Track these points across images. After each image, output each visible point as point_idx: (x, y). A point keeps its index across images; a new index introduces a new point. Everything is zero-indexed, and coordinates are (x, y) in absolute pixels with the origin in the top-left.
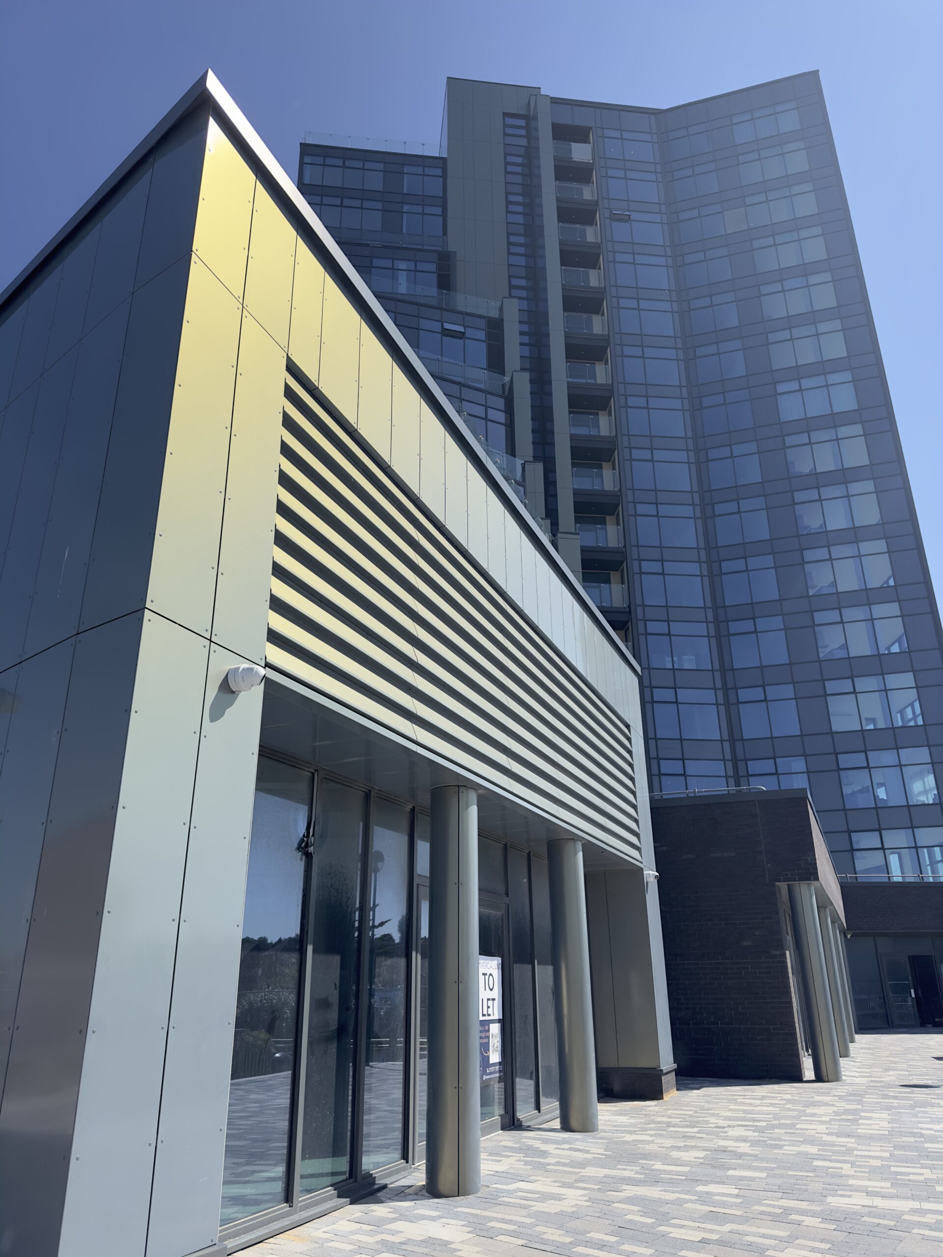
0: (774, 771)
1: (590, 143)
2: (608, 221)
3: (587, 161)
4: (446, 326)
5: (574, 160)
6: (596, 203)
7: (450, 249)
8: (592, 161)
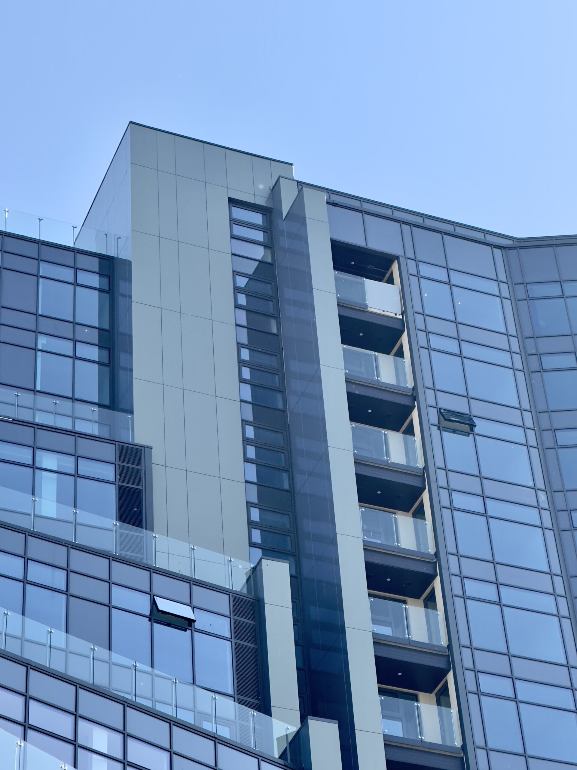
1: (391, 281)
3: (393, 315)
4: (163, 605)
5: (370, 309)
7: (139, 441)
8: (401, 317)
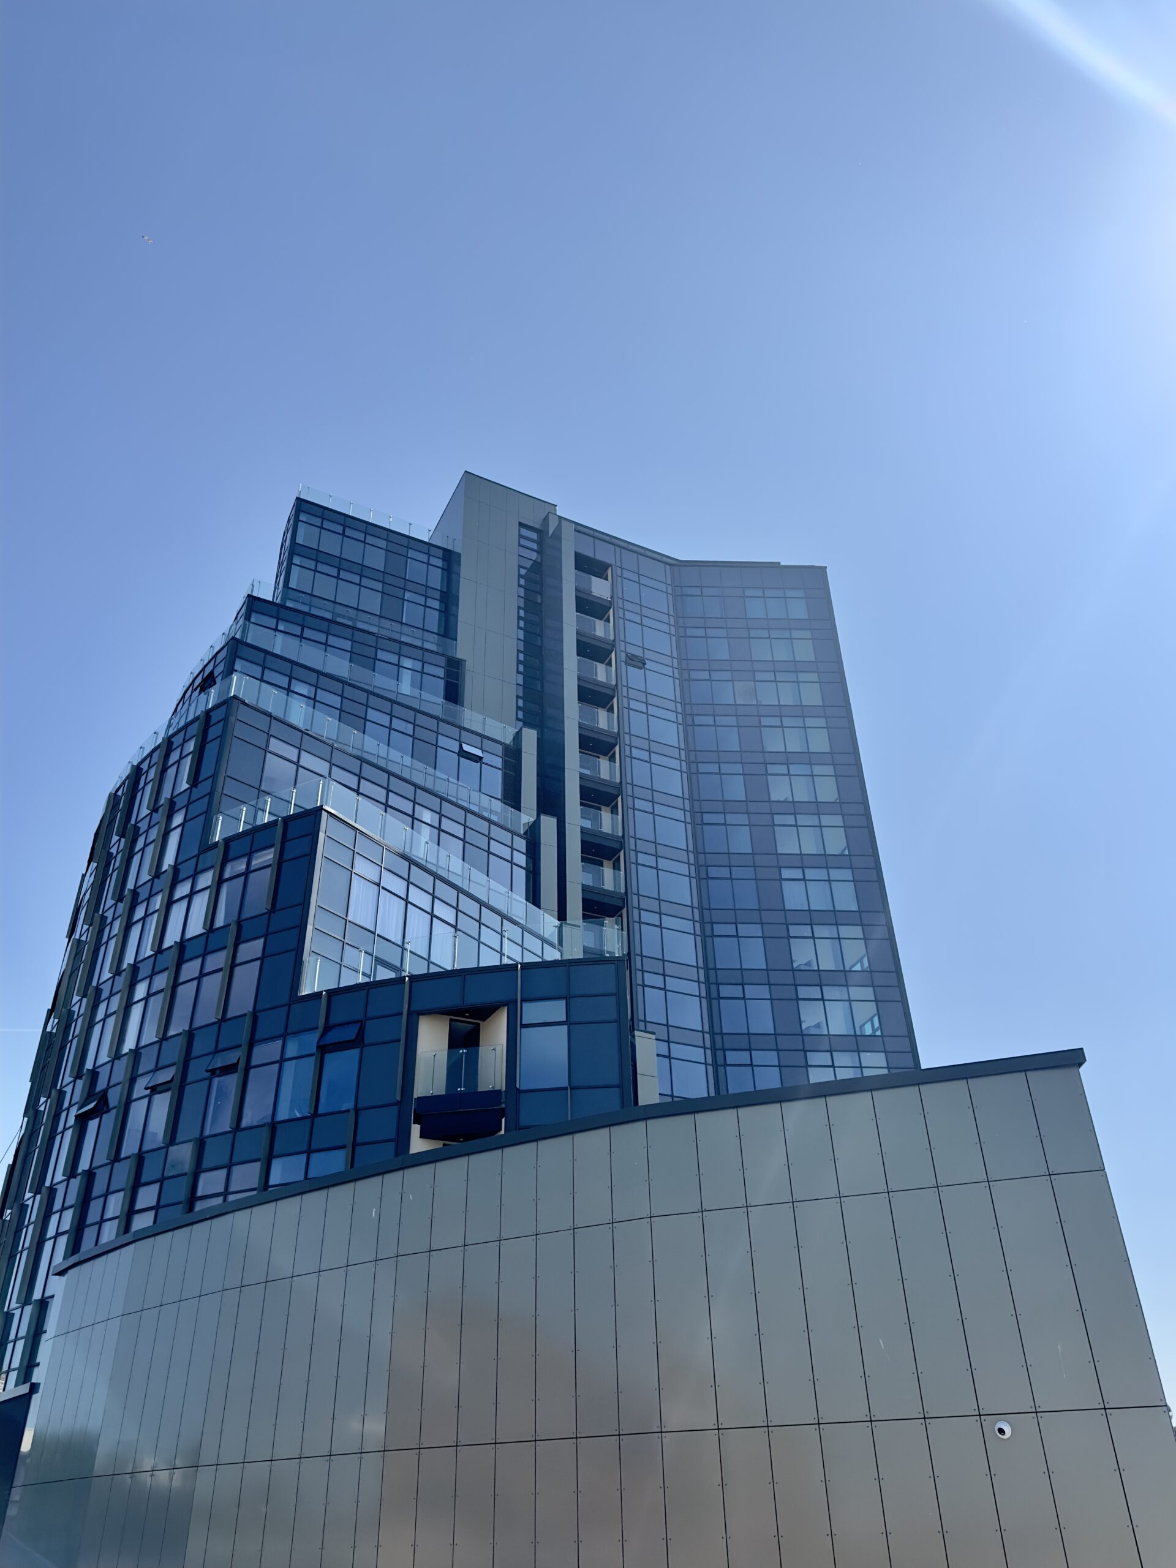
0: (749, 1063)
1: (606, 579)
2: (623, 664)
3: (606, 598)
4: (466, 748)
5: (593, 594)
6: (613, 644)
7: (459, 656)
8: (610, 600)
